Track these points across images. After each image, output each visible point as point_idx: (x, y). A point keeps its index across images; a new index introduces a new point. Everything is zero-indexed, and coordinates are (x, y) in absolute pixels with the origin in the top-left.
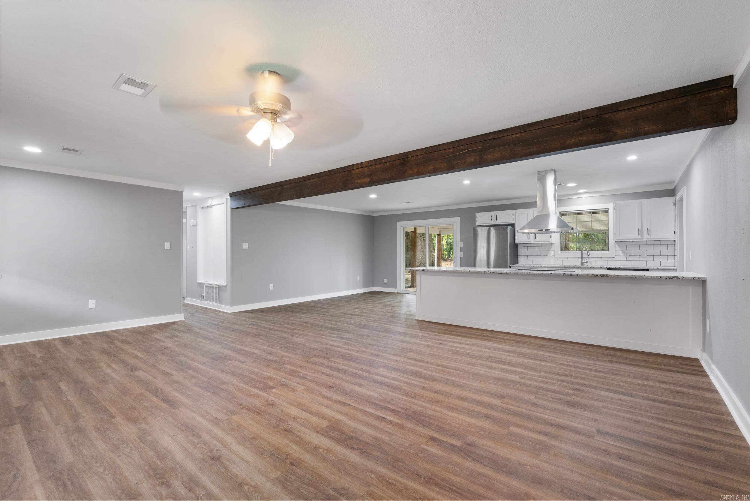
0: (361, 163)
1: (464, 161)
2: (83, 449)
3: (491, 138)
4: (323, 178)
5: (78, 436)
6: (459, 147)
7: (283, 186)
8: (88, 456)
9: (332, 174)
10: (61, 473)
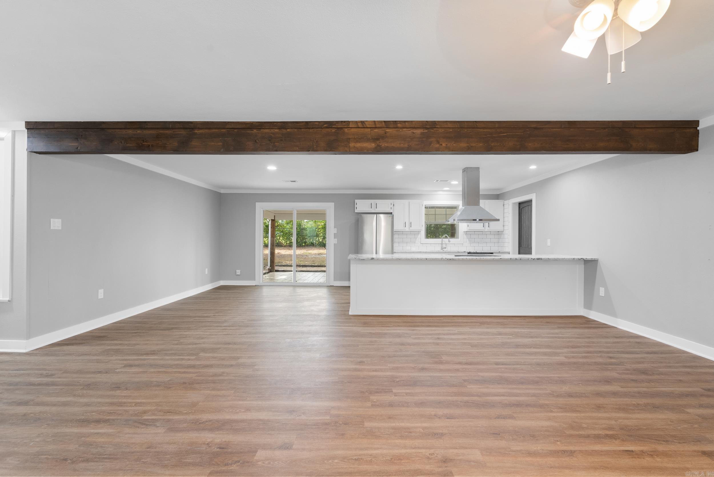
0: (363, 122)
1: (503, 144)
3: (533, 127)
4: (288, 130)
6: (498, 129)
7: (193, 129)
9: (308, 128)
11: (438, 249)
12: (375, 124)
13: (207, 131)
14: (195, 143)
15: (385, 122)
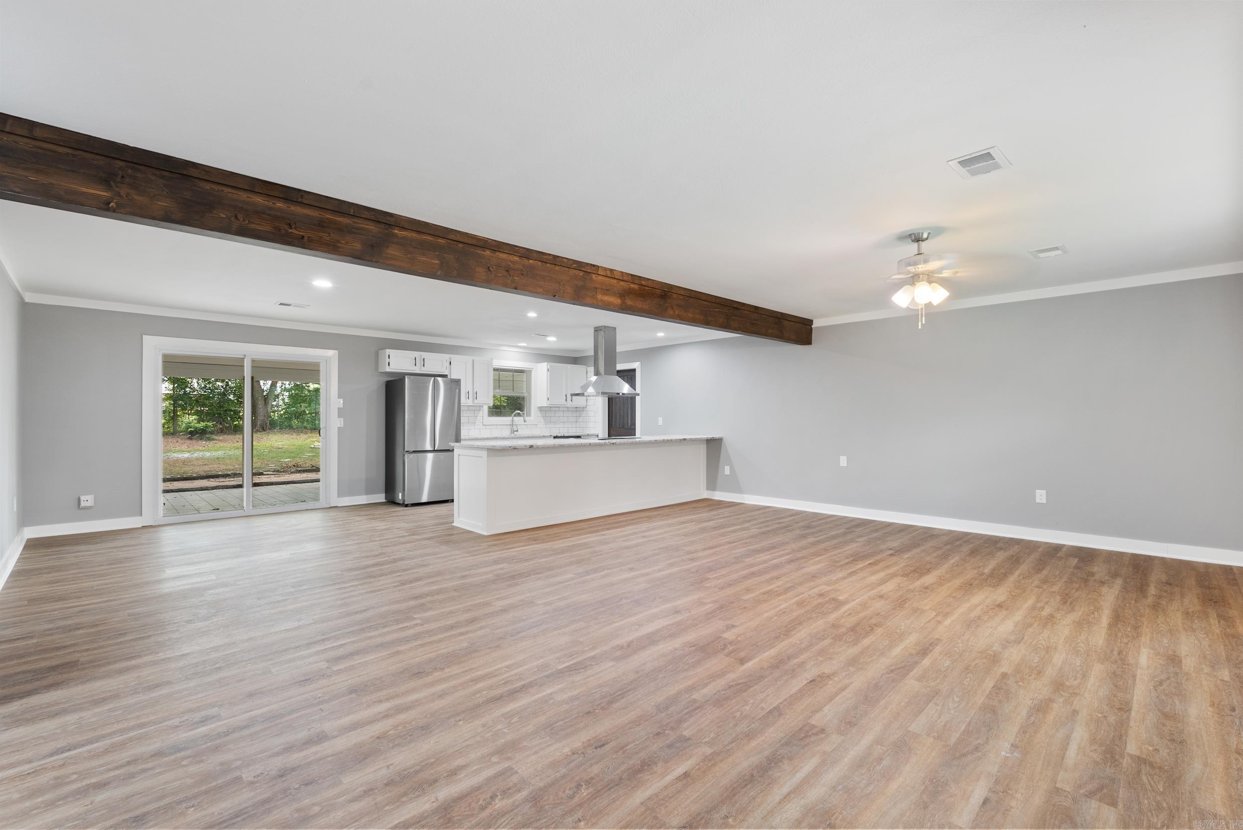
2: (1078, 666)
4: (530, 261)
5: (1068, 680)
8: (1080, 658)
10: (1116, 662)
11: (506, 432)
12: (623, 276)
13: (414, 235)
14: (392, 251)
15: (632, 275)
